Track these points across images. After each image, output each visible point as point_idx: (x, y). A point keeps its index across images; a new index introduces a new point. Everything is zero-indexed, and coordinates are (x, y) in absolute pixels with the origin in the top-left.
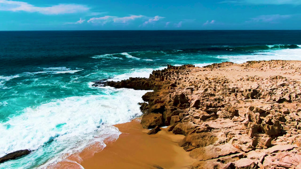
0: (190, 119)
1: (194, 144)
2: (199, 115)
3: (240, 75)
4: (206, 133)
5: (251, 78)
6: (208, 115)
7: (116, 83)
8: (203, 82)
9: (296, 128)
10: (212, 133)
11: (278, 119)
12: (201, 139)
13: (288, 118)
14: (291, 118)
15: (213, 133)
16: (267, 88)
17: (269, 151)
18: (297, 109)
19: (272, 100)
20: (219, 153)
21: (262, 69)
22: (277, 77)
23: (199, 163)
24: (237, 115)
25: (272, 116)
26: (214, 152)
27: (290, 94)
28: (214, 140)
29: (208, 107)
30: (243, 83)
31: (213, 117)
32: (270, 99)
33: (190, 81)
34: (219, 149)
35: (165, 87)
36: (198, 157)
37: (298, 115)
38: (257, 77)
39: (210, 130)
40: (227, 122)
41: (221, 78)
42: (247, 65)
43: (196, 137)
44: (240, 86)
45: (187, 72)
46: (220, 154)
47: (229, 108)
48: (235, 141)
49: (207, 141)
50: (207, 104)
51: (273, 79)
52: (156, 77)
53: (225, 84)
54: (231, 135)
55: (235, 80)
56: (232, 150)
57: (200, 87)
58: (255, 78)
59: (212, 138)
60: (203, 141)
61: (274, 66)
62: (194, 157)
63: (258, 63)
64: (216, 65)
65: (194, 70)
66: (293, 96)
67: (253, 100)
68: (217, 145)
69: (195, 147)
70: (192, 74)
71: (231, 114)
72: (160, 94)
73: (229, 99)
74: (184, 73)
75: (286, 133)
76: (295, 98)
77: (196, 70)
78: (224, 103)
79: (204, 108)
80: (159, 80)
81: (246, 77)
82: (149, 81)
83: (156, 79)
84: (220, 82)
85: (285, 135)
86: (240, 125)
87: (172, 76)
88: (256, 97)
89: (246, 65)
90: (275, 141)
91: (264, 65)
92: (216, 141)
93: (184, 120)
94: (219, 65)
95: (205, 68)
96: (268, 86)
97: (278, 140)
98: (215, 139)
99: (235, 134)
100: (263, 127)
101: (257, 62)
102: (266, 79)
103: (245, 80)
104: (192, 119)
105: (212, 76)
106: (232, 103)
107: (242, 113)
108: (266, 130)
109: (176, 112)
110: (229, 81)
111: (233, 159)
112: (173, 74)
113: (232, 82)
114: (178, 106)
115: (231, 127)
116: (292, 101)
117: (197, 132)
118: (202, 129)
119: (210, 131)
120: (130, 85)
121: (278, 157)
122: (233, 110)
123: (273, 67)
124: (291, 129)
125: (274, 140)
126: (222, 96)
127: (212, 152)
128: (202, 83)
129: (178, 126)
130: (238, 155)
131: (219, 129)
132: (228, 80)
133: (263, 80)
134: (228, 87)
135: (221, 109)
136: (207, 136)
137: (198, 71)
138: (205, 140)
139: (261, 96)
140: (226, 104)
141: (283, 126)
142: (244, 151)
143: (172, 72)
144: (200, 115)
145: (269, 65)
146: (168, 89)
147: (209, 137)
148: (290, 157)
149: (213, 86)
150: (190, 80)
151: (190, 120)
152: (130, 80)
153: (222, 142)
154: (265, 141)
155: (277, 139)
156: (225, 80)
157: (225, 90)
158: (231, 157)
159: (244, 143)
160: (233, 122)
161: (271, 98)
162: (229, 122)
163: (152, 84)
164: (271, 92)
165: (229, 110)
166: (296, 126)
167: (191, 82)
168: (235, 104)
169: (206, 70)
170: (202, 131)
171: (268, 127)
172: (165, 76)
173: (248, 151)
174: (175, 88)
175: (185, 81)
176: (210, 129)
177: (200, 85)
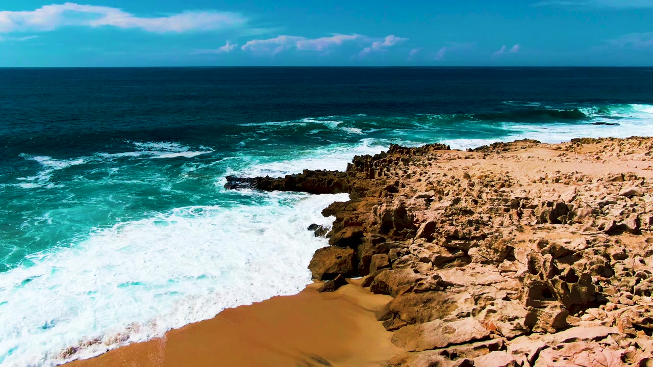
0: (410, 262)
1: (404, 316)
2: (429, 256)
3: (545, 170)
4: (435, 295)
5: (564, 176)
6: (451, 255)
7: (275, 181)
8: (456, 183)
9: (632, 292)
10: (449, 294)
11: (596, 270)
12: (421, 307)
13: (618, 268)
14: (625, 269)
15: (448, 296)
16: (594, 201)
17: (556, 338)
18: (646, 250)
19: (597, 228)
20: (449, 338)
21: (598, 158)
22: (623, 176)
23: (404, 356)
24: (511, 258)
25: (586, 264)
26: (440, 334)
27: (638, 216)
28: (448, 309)
29: (450, 237)
30: (545, 188)
31: (460, 261)
32: (592, 226)
33: (429, 180)
34: (451, 328)
35: (374, 192)
36: (407, 343)
37: (645, 264)
38: (579, 176)
39: (442, 288)
40: (488, 271)
41: (498, 175)
42: (568, 146)
43: (412, 303)
44: (536, 195)
45: (428, 160)
46: (452, 341)
47: (493, 242)
48: (491, 314)
49: (433, 311)
50: (448, 232)
51: (615, 180)
52: (357, 170)
53: (502, 189)
54: (488, 300)
55: (528, 181)
56: (477, 334)
57: (447, 194)
58: (572, 178)
59: (445, 306)
60: (425, 310)
61: (630, 150)
62: (399, 343)
63: (597, 143)
64: (499, 147)
65: (446, 155)
66: (645, 219)
67: (553, 227)
68: (451, 320)
69: (405, 323)
70: (439, 165)
71: (499, 254)
72: (360, 206)
73: (500, 222)
74: (421, 162)
75: (608, 301)
76: (650, 224)
77: (449, 156)
78: (486, 231)
79: (441, 239)
80: (363, 176)
81: (553, 175)
82: (343, 178)
83: (358, 175)
84: (493, 183)
85: (604, 306)
86: (512, 280)
87: (392, 168)
88: (562, 219)
89: (566, 147)
90: (578, 318)
91: (607, 149)
92: (452, 313)
93: (398, 264)
94: (507, 145)
95: (471, 153)
96: (596, 197)
97: (585, 317)
98: (452, 307)
99: (495, 300)
100: (554, 285)
101: (594, 140)
102: (598, 181)
103: (550, 181)
104: (414, 262)
105: (480, 171)
106: (505, 232)
107: (522, 253)
108: (559, 293)
109: (383, 246)
110: (514, 184)
111: (477, 352)
112: (397, 164)
113: (521, 185)
114: (391, 234)
115: (492, 283)
116: (642, 231)
117: (416, 292)
118: (427, 285)
119: (442, 291)
120: (303, 185)
121: (566, 352)
122: (501, 247)
123: (626, 153)
124: (619, 294)
125: (577, 315)
126: (488, 215)
127: (437, 335)
128: (454, 185)
129: (381, 276)
130: (487, 343)
131: (463, 286)
132: (511, 181)
133: (591, 181)
134: (509, 195)
135: (479, 243)
136: (435, 300)
137: (455, 159)
138: (429, 308)
139: (575, 219)
140: (492, 233)
141: (603, 286)
142: (504, 336)
143: (396, 160)
144: (432, 255)
145: (617, 149)
146: (380, 196)
147: (439, 302)
148: (590, 354)
149: (475, 193)
150: (429, 178)
151: (409, 265)
152: (305, 176)
153: (463, 314)
154: (551, 316)
155: (583, 314)
156: (506, 181)
157: (496, 203)
158: (473, 347)
159: (509, 320)
160: (501, 273)
161: (595, 224)
162: (492, 272)
163: (349, 185)
164: (598, 209)
165: (493, 247)
166: (633, 287)
167: (431, 183)
168: (510, 233)
169: (471, 157)
170: (426, 288)
171: (565, 286)
172: (378, 168)
173: (512, 336)
174: (394, 195)
175: (420, 180)
176: (443, 285)
177: (449, 191)
